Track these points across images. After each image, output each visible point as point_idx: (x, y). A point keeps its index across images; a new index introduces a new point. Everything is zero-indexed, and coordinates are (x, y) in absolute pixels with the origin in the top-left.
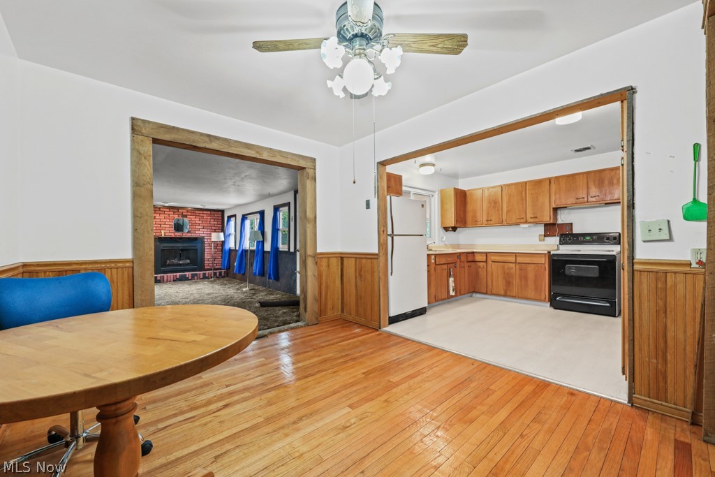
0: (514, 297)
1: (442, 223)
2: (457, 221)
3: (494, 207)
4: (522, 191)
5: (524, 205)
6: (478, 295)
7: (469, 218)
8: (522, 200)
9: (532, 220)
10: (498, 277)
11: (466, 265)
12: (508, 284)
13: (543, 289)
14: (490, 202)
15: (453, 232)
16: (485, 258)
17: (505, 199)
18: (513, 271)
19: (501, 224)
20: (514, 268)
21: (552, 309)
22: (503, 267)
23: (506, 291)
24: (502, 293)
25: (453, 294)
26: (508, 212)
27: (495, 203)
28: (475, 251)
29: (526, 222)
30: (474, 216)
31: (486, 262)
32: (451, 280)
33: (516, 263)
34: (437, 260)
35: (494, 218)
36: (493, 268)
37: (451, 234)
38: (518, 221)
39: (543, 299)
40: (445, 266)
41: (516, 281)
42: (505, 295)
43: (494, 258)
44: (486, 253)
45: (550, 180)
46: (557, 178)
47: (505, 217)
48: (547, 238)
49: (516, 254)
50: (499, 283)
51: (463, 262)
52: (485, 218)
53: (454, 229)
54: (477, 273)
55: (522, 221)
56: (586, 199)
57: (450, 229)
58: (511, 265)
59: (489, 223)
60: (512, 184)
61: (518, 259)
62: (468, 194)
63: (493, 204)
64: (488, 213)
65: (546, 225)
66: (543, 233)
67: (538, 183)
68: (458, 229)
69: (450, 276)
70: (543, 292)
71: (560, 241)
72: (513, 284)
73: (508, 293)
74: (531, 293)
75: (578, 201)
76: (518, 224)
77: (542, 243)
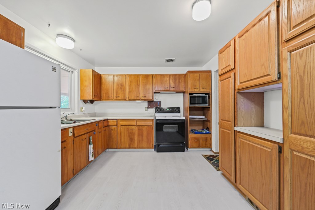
0: (135, 148)
1: (81, 96)
2: (94, 96)
3: (121, 88)
4: (138, 80)
5: (139, 89)
6: (110, 150)
7: (103, 95)
8: (138, 85)
9: (143, 98)
10: (125, 136)
11: (103, 129)
12: (131, 140)
13: (152, 141)
14: (118, 85)
15: (91, 104)
16: (116, 123)
17: (128, 83)
18: (134, 131)
19: (125, 100)
20: (135, 129)
21: (155, 152)
22: (128, 129)
23: (130, 145)
24: (128, 146)
25: (93, 159)
26: (129, 92)
27: (122, 86)
28: (108, 118)
29: (140, 99)
30: (107, 93)
31: (117, 126)
32: (91, 147)
33: (136, 125)
34: (75, 132)
35: (121, 96)
36: (122, 130)
37: (89, 105)
38: (136, 98)
39: (151, 147)
40: (85, 136)
41: (136, 138)
42: (129, 148)
43: (122, 123)
44: (117, 120)
45: (152, 75)
46: (156, 75)
47: (127, 96)
48: (149, 109)
49: (136, 120)
50: (125, 140)
51: (101, 128)
52: (115, 95)
53: (92, 102)
54: (110, 134)
55: (138, 98)
56: (169, 89)
57: (89, 102)
58: (133, 127)
59: (117, 99)
60: (132, 75)
61: (137, 123)
62: (103, 77)
63: (120, 86)
64: (117, 92)
65: (149, 102)
66: (147, 106)
67: (147, 76)
68: (95, 101)
69: (89, 144)
70: (151, 143)
71: (156, 111)
72: (134, 139)
73: (131, 146)
74: (145, 144)
75: (166, 90)
76: (134, 100)
77: (147, 112)
